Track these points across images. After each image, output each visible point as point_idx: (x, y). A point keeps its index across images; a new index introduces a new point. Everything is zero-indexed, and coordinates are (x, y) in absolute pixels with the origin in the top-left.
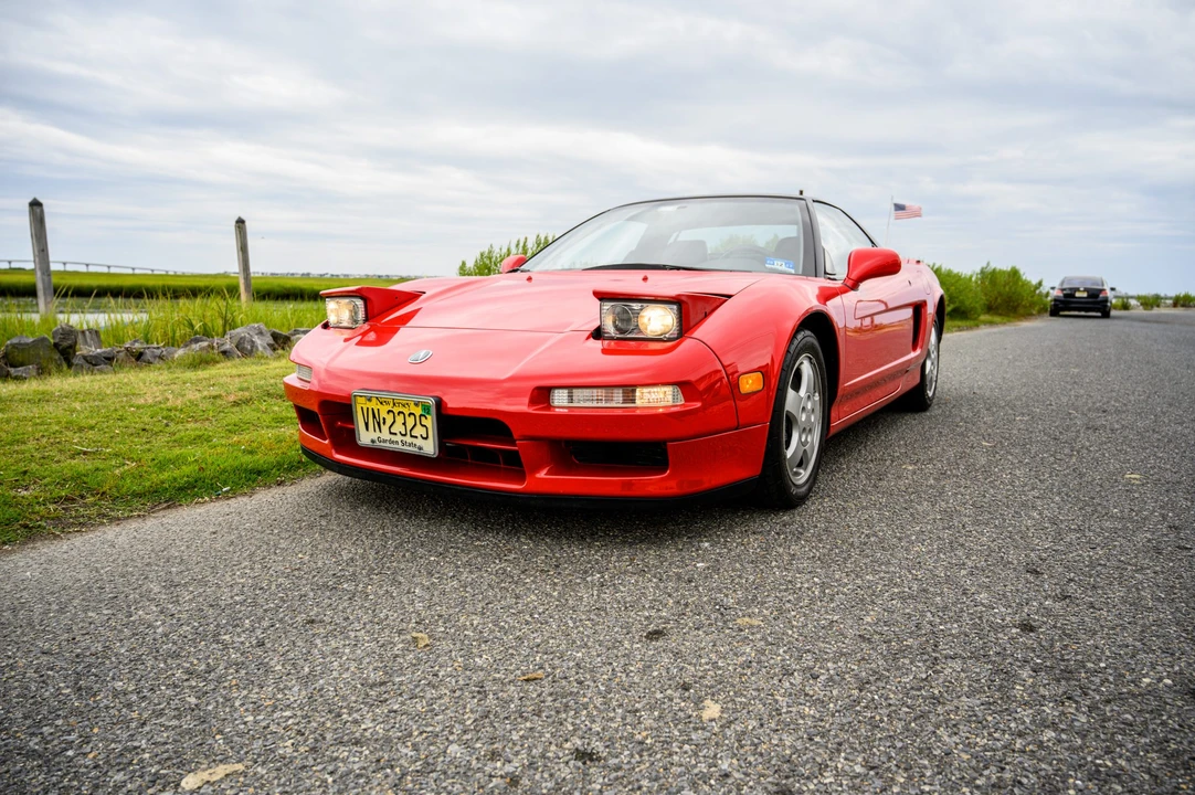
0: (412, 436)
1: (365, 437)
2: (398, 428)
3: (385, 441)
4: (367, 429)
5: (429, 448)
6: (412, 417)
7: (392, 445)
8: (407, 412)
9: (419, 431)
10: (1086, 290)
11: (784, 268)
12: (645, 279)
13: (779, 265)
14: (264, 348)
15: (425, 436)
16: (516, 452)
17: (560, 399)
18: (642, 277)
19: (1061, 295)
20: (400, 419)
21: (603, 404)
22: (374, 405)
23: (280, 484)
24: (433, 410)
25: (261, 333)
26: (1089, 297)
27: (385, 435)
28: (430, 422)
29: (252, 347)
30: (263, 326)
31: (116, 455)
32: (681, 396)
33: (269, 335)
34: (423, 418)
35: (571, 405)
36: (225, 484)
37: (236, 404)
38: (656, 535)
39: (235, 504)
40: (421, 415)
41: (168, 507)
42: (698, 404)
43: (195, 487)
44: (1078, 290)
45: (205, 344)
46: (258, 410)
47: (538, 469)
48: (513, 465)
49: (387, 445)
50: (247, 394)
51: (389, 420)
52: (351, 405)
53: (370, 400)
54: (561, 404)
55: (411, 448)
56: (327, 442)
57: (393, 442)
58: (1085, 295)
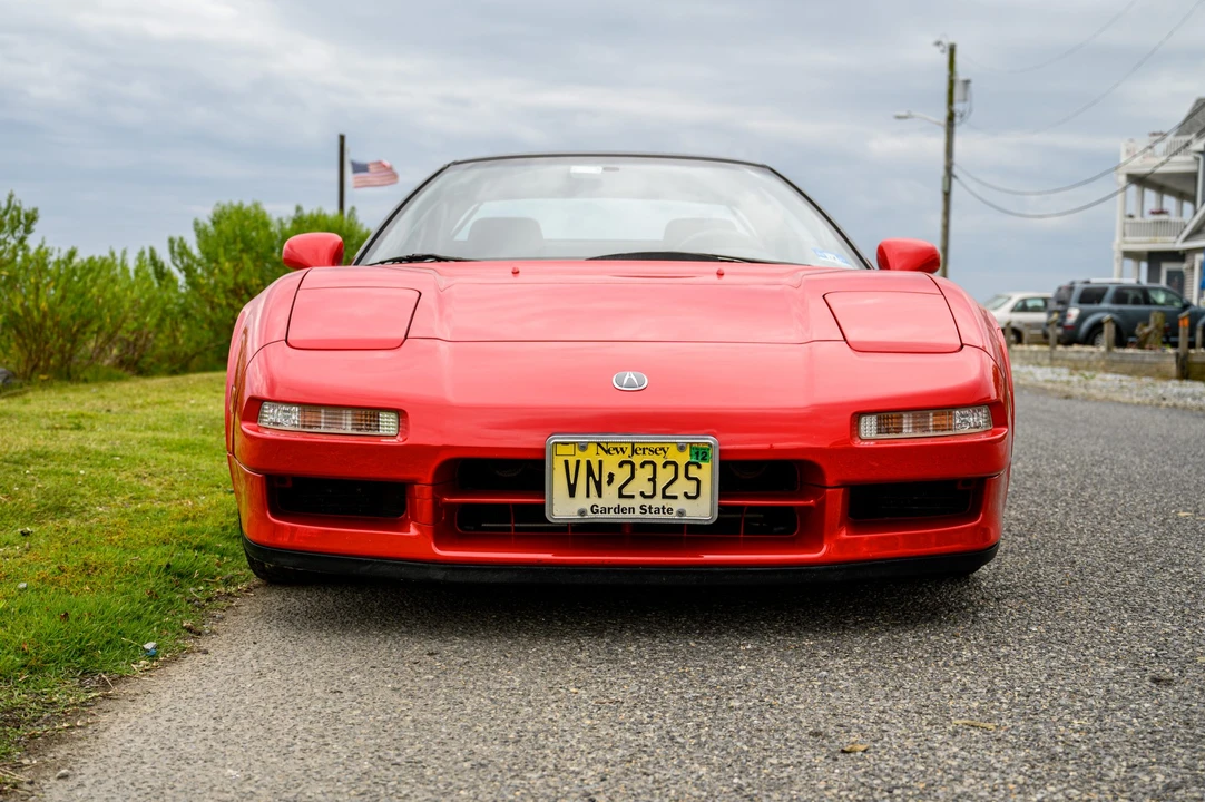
0: (664, 496)
3: (605, 510)
6: (671, 468)
8: (659, 460)
22: (592, 454)
34: (692, 469)
35: (881, 436)
49: (612, 514)
51: (622, 475)
52: (541, 463)
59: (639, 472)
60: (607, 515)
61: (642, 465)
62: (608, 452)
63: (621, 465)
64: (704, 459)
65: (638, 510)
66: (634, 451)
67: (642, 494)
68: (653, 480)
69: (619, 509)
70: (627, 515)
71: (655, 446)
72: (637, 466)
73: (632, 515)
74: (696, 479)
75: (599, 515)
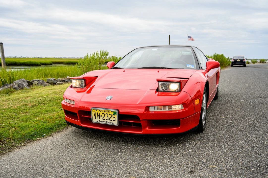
0: (110, 120)
1: (95, 120)
2: (106, 118)
3: (101, 121)
4: (95, 118)
5: (116, 123)
6: (110, 115)
7: (103, 123)
8: (108, 114)
9: (112, 119)
10: (240, 59)
11: (192, 67)
12: (158, 72)
13: (190, 66)
14: (26, 86)
15: (114, 120)
16: (140, 123)
17: (152, 109)
18: (157, 71)
19: (234, 61)
20: (106, 116)
21: (163, 110)
22: (98, 112)
23: (58, 132)
24: (117, 113)
25: (24, 82)
26: (241, 61)
27: (101, 119)
28: (116, 116)
29: (23, 86)
30: (24, 79)
31: (7, 126)
32: (183, 107)
33: (26, 82)
34: (114, 115)
36: (44, 133)
37: (32, 107)
38: (173, 142)
39: (50, 139)
40: (113, 115)
41: (30, 142)
42: (187, 109)
43: (35, 135)
44: (238, 59)
45: (9, 86)
46: (39, 108)
47: (146, 127)
48: (138, 126)
49: (102, 122)
50: (34, 103)
53: (97, 110)
54: (152, 110)
55: (109, 123)
56: (78, 121)
57: (104, 122)
58: (240, 61)
59: (105, 115)
60: (101, 122)
61: (106, 114)
62: (100, 111)
63: (103, 114)
64: (116, 114)
65: (106, 122)
66: (104, 112)
67: (106, 119)
68: (108, 117)
69: (103, 122)
70: (104, 123)
71: (108, 111)
72: (105, 114)
73: (105, 123)
74: (114, 117)
75: (100, 122)
